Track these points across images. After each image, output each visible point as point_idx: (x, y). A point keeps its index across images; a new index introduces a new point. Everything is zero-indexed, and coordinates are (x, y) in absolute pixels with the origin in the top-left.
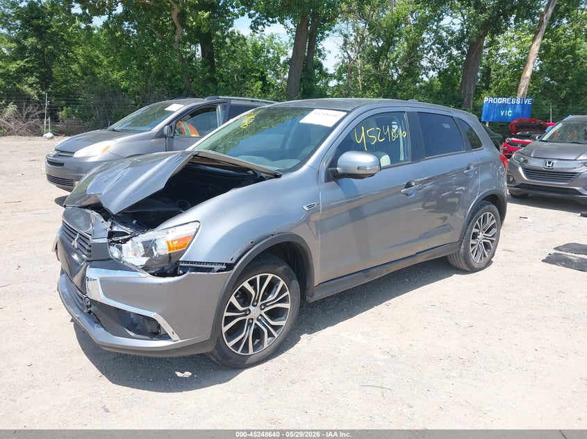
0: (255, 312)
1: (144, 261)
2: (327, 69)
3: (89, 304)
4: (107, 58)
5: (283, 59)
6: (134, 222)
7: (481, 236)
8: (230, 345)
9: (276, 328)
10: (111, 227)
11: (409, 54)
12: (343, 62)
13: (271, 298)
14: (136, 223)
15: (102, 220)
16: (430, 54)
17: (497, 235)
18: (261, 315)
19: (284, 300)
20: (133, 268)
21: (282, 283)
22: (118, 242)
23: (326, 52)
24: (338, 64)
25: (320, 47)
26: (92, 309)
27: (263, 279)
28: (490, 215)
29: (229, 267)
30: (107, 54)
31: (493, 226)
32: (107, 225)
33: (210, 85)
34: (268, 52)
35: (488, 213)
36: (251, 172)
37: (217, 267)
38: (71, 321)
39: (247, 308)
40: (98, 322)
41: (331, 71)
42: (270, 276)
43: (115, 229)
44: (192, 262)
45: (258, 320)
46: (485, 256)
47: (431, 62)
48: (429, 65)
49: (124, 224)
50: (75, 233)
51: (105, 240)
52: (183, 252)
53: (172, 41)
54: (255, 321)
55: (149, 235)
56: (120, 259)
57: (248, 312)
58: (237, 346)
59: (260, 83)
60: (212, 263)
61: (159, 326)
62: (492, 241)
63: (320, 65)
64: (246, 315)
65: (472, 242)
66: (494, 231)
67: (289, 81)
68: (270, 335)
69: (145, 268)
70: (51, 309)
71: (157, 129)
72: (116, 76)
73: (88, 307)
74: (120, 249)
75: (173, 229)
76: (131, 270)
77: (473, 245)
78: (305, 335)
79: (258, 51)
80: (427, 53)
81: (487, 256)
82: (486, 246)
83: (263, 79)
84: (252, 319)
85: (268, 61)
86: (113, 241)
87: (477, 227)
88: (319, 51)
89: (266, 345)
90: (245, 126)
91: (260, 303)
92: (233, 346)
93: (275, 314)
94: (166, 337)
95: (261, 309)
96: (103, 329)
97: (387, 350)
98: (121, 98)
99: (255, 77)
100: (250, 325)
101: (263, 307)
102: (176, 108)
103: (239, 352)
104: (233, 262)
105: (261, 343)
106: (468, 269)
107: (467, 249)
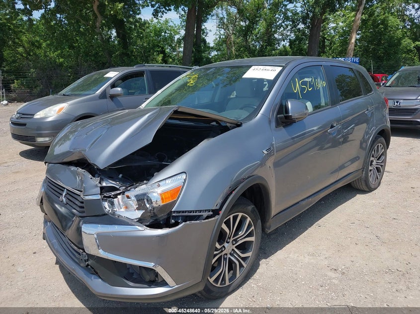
0: (229, 247)
1: (139, 214)
2: (209, 43)
3: (86, 258)
4: (45, 41)
5: (177, 37)
6: (121, 176)
7: (374, 163)
8: (212, 280)
9: (244, 259)
10: (100, 183)
11: (267, 29)
12: (220, 38)
13: (241, 233)
14: (122, 177)
15: (90, 176)
16: (281, 29)
17: (384, 161)
18: (233, 250)
19: (250, 235)
20: (130, 222)
21: (249, 219)
22: (110, 197)
23: (208, 31)
24: (217, 39)
25: (203, 27)
26: (89, 262)
27: (235, 218)
28: (381, 146)
29: (216, 212)
30: (45, 38)
31: (382, 154)
32: (96, 181)
33: (125, 58)
34: (165, 33)
35: (380, 144)
36: (214, 123)
37: (205, 214)
38: (56, 264)
39: (222, 245)
40: (96, 273)
41: (212, 45)
42: (240, 215)
43: (104, 184)
44: (183, 212)
45: (230, 254)
46: (377, 178)
47: (282, 35)
48: (280, 37)
49: (111, 178)
50: (62, 189)
51: (99, 197)
52: (173, 203)
53: (94, 27)
54: (229, 256)
55: (141, 189)
56: (114, 213)
57: (223, 249)
58: (216, 280)
59: (161, 55)
60: (200, 211)
61: (157, 274)
62: (382, 166)
63: (204, 41)
64: (222, 251)
65: (370, 168)
66: (383, 158)
67: (184, 52)
68: (241, 266)
69: (141, 221)
70: (35, 253)
71: (99, 92)
72: (53, 55)
73: (86, 262)
74: (112, 204)
75: (164, 182)
76: (128, 224)
77: (370, 170)
78: (264, 260)
79: (158, 32)
80: (279, 29)
81: (379, 178)
82: (378, 170)
83: (163, 52)
84: (226, 254)
85: (165, 39)
86: (105, 197)
87: (373, 156)
88: (203, 30)
89: (238, 275)
90: (192, 84)
91: (232, 239)
92: (214, 281)
93: (244, 247)
94: (164, 284)
95: (233, 245)
96: (100, 280)
97: (334, 267)
98: (59, 71)
99: (158, 51)
100: (225, 259)
101: (234, 242)
102: (113, 75)
103: (218, 285)
104: (218, 208)
105: (235, 274)
106: (367, 190)
107: (367, 174)
